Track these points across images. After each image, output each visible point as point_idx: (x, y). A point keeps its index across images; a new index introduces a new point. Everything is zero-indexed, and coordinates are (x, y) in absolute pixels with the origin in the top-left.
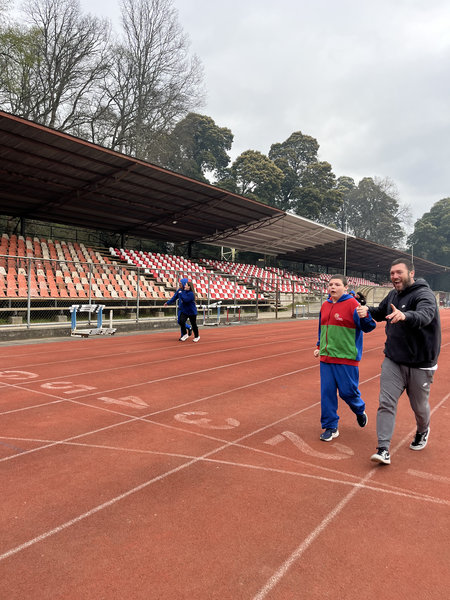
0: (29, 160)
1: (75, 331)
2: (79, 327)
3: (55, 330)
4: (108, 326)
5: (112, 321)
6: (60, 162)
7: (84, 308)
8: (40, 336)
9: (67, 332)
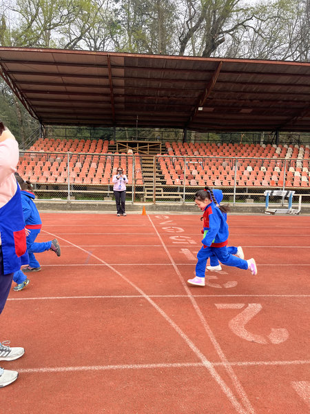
0: (273, 88)
1: (267, 209)
2: (270, 207)
3: (253, 208)
4: (297, 208)
5: (300, 205)
6: (294, 85)
7: (275, 193)
8: (241, 211)
9: (263, 210)
